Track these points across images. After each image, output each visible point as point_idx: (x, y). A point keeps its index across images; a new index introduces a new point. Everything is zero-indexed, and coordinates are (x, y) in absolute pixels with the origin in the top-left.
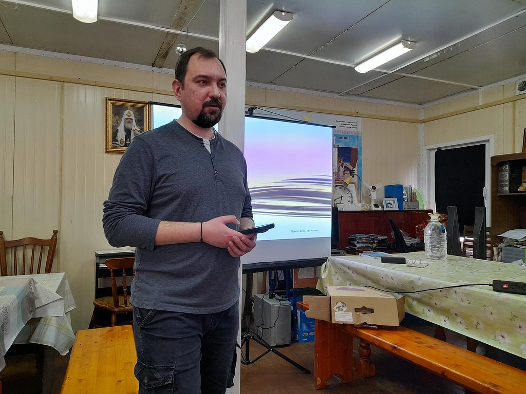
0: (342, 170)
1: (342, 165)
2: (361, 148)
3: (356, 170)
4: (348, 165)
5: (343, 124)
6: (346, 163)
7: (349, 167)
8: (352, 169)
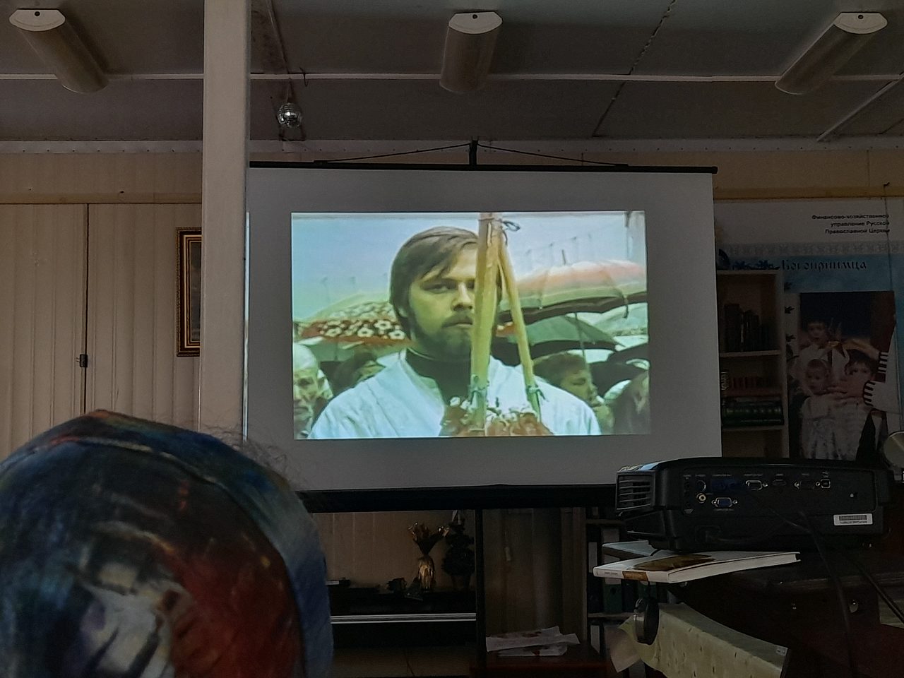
0: (840, 361)
3: (891, 357)
4: (864, 345)
5: (838, 225)
6: (856, 340)
7: (864, 351)
8: (876, 357)
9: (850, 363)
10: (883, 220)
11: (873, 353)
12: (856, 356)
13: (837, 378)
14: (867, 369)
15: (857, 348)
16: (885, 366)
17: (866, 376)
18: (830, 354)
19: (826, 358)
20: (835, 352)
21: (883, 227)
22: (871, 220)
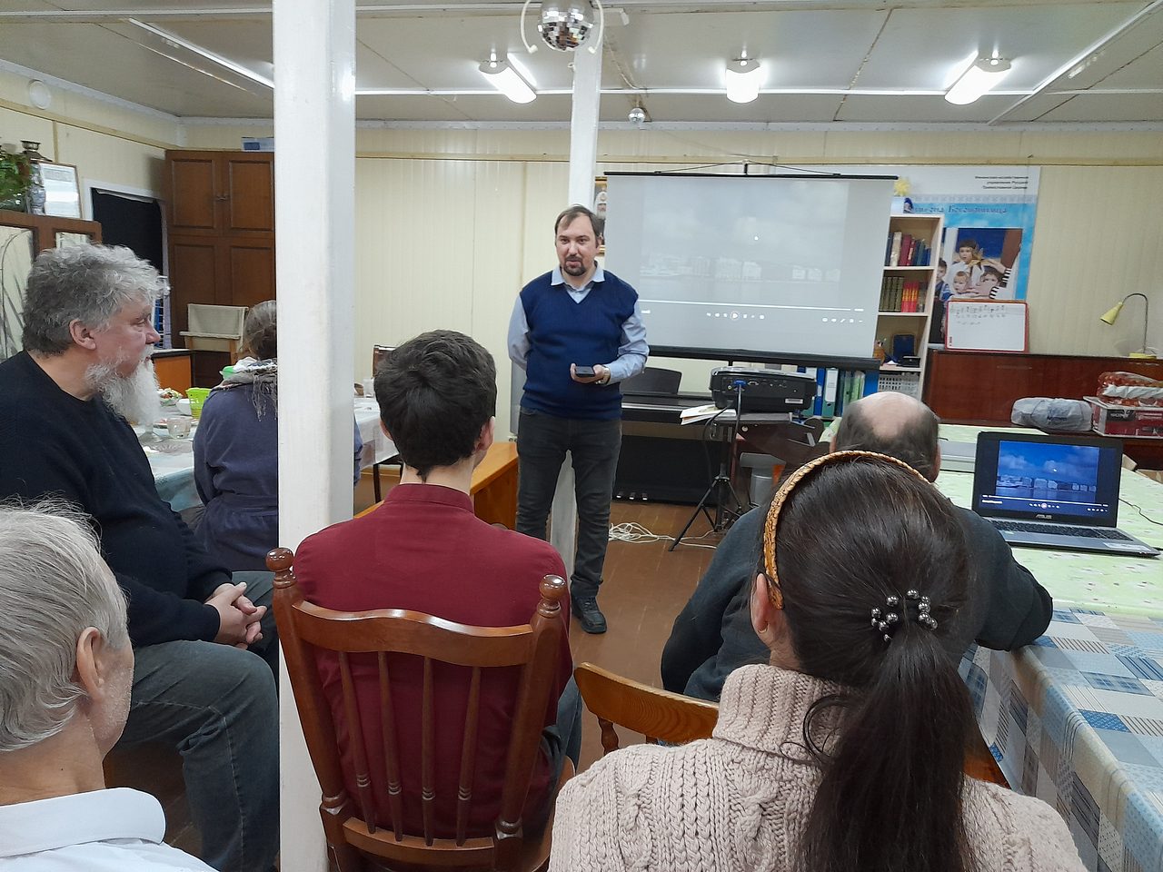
0: (978, 272)
1: (979, 264)
2: (1032, 229)
3: (1013, 273)
4: (996, 263)
5: (992, 183)
6: (991, 260)
7: (995, 267)
8: (1003, 272)
9: (984, 275)
10: (1024, 180)
11: (1001, 268)
12: (990, 270)
13: (974, 284)
14: (995, 278)
15: (992, 265)
16: (1007, 277)
17: (994, 283)
18: (972, 268)
19: (969, 271)
20: (976, 267)
21: (1023, 185)
22: (1016, 180)
